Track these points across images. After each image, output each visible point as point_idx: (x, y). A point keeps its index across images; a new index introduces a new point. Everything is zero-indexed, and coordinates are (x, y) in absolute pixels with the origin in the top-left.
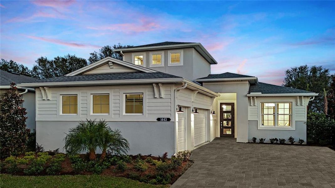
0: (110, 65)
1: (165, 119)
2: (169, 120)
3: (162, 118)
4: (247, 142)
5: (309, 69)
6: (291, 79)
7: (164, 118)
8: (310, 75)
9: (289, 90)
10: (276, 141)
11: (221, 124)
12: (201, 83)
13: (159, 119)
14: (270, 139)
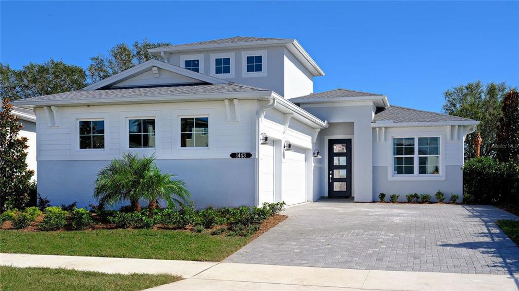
0: (154, 72)
1: (243, 155)
2: (248, 155)
3: (238, 154)
4: (371, 201)
5: (484, 89)
6: (454, 106)
7: (241, 154)
8: (486, 98)
9: (436, 117)
10: (415, 198)
11: (329, 174)
12: (298, 105)
13: (233, 155)
14: (407, 196)
